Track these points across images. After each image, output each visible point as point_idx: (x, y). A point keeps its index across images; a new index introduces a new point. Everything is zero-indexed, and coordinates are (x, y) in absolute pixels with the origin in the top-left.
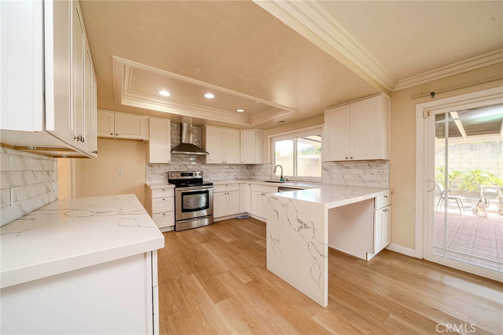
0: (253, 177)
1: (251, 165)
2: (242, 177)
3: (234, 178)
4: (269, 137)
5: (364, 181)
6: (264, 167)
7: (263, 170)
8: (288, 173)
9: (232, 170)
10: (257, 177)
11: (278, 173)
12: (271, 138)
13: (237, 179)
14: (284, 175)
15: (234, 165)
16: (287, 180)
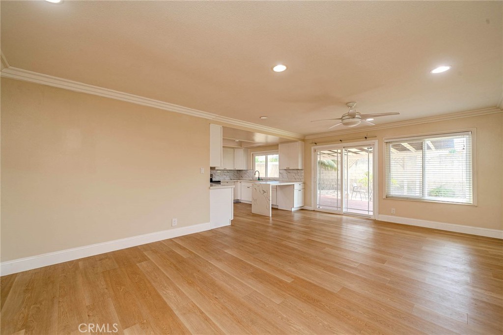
0: (241, 178)
1: (240, 170)
2: (234, 178)
3: (229, 179)
4: (252, 153)
5: (295, 179)
6: (249, 172)
7: (248, 174)
8: (262, 175)
9: (228, 174)
10: (244, 178)
11: (257, 176)
12: (253, 154)
13: (231, 180)
14: (260, 177)
15: (230, 170)
16: (262, 180)
